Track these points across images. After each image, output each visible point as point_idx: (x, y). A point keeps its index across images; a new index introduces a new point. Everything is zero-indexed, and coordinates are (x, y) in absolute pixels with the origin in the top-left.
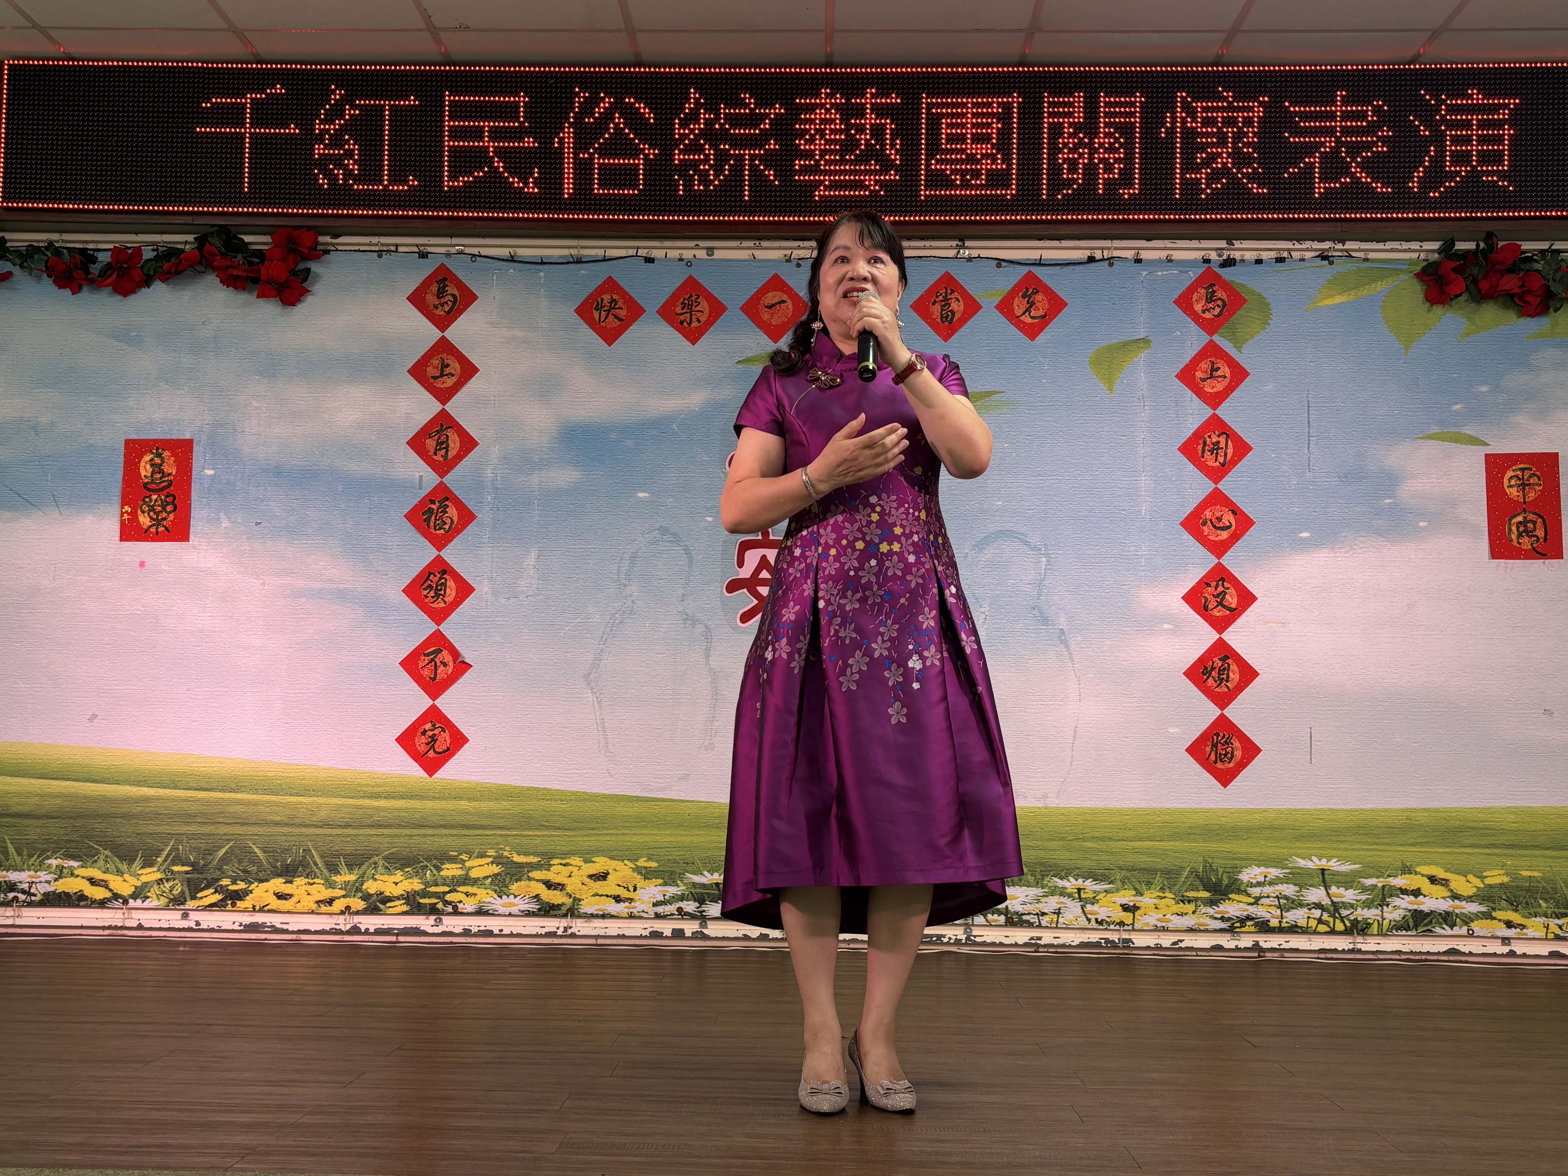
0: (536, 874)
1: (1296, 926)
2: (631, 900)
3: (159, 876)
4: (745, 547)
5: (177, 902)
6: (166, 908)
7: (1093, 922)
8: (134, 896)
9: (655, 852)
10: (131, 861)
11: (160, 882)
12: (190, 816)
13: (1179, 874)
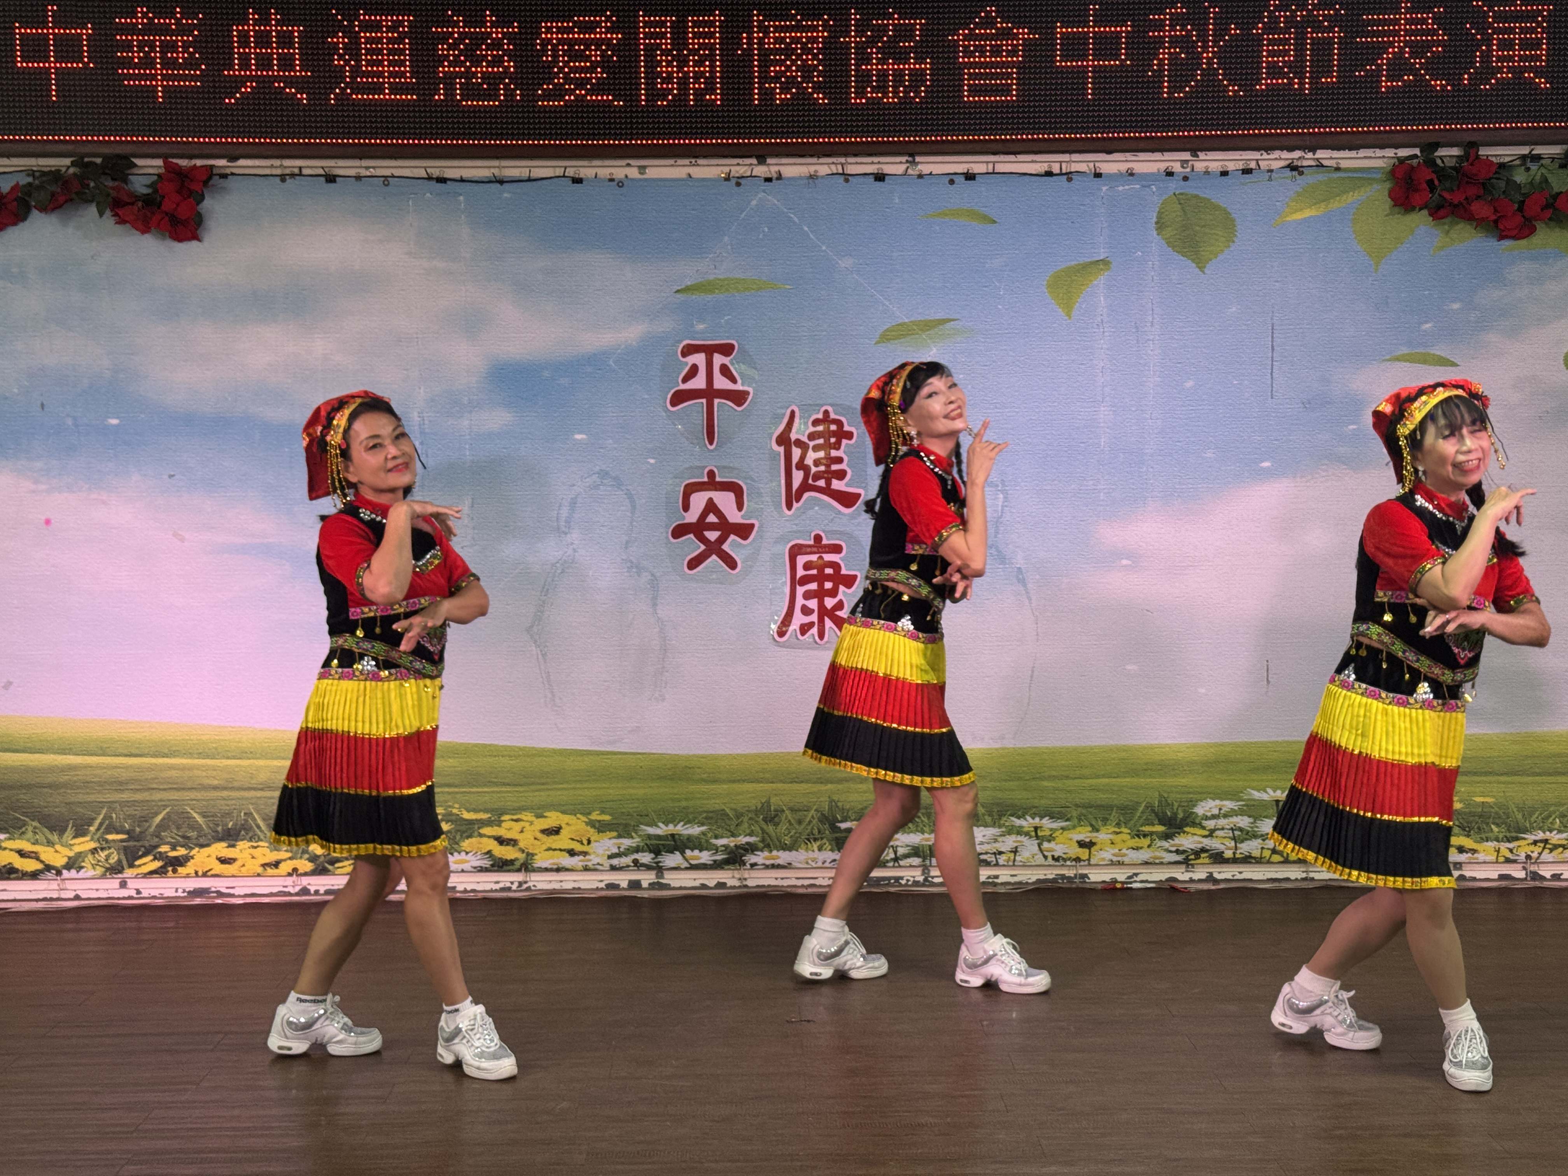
0: (486, 831)
1: (1250, 857)
2: (585, 854)
3: (93, 845)
4: (690, 489)
5: (115, 870)
6: (103, 876)
7: (1050, 859)
8: (68, 867)
9: (608, 805)
10: (62, 831)
11: (94, 851)
12: (121, 783)
13: (1134, 809)
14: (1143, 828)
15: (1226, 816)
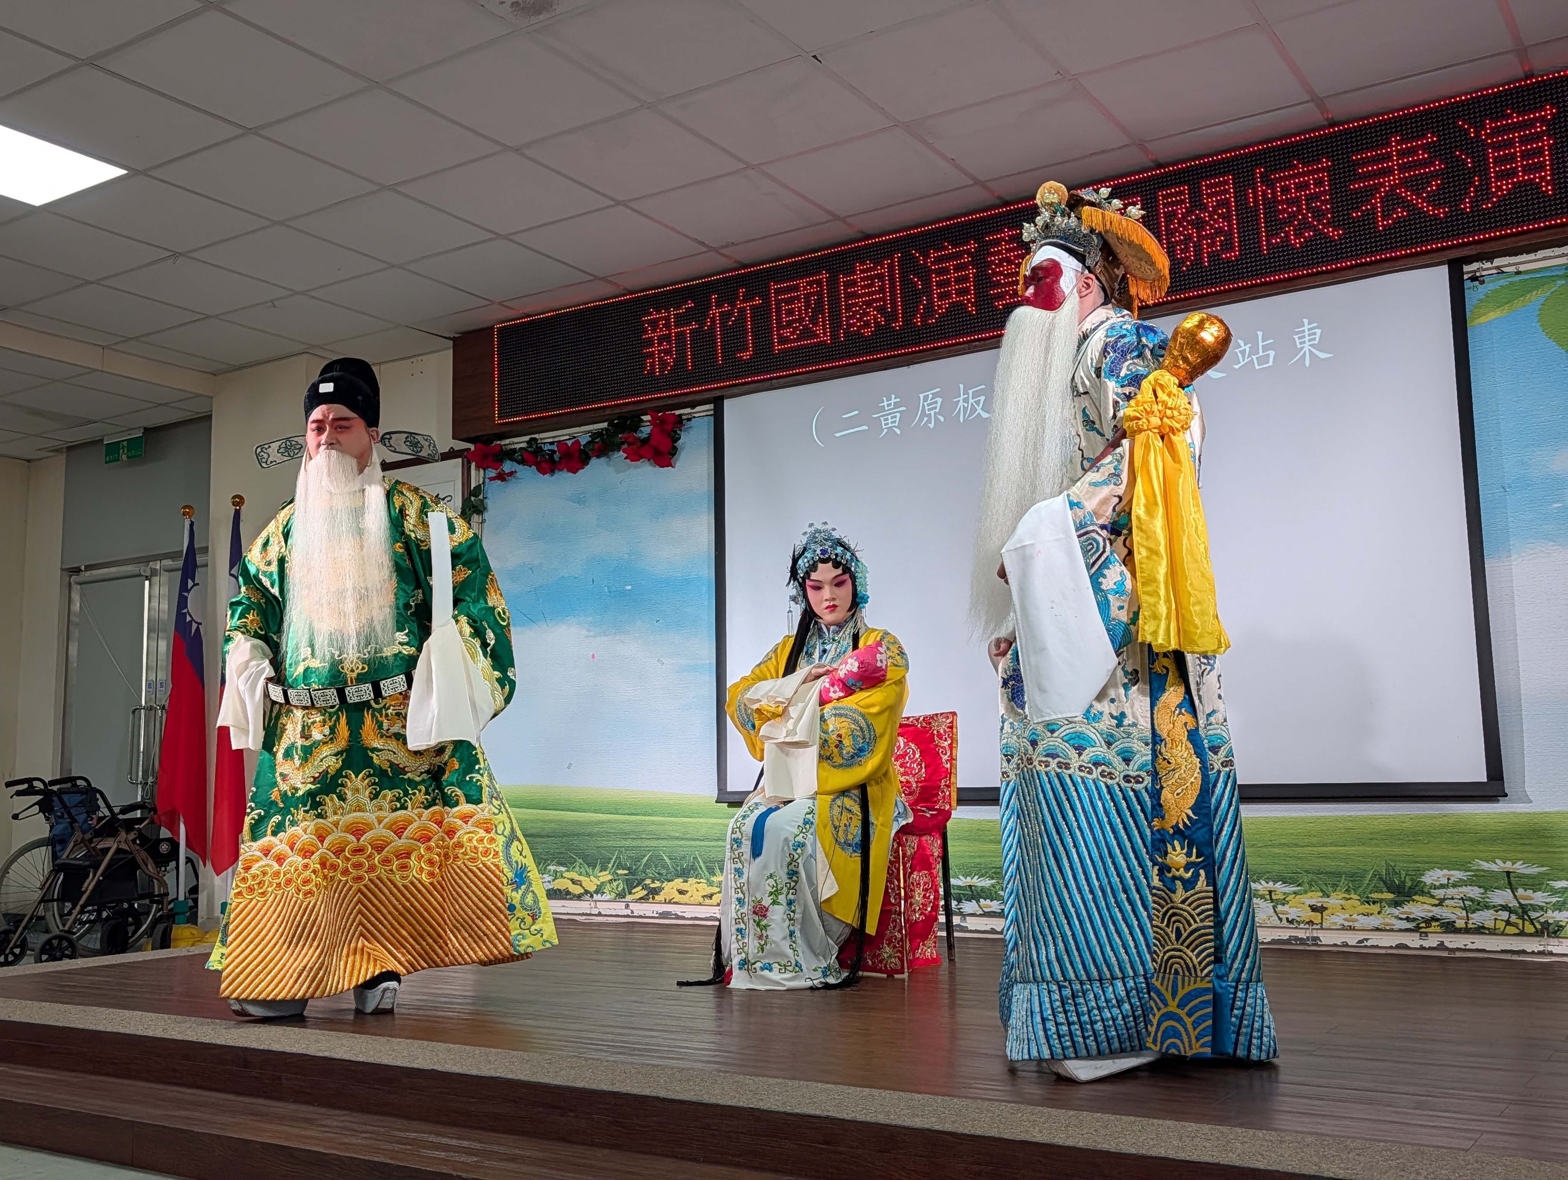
1: (1483, 927)
3: (610, 877)
5: (622, 895)
6: (615, 900)
7: (1284, 921)
8: (597, 892)
10: (594, 867)
11: (610, 882)
13: (1363, 877)
14: (1373, 895)
15: (1454, 886)
